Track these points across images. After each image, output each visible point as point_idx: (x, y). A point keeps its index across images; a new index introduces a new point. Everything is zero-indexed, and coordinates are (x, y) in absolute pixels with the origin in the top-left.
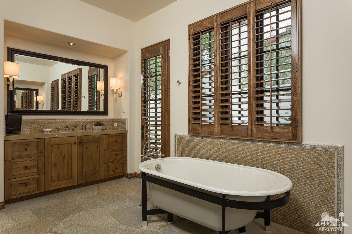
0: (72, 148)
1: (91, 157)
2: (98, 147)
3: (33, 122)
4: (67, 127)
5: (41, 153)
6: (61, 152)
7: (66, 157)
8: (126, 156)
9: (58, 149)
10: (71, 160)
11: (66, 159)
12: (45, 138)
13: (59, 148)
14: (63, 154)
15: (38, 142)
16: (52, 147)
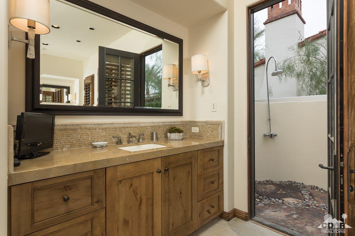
0: (153, 182)
1: (181, 193)
2: (189, 173)
3: (74, 129)
4: (130, 136)
5: (98, 202)
6: (135, 193)
7: (144, 201)
8: (223, 183)
9: (130, 188)
10: (152, 205)
11: (144, 207)
12: (106, 168)
13: (132, 185)
14: (138, 196)
15: (91, 178)
16: (120, 186)
